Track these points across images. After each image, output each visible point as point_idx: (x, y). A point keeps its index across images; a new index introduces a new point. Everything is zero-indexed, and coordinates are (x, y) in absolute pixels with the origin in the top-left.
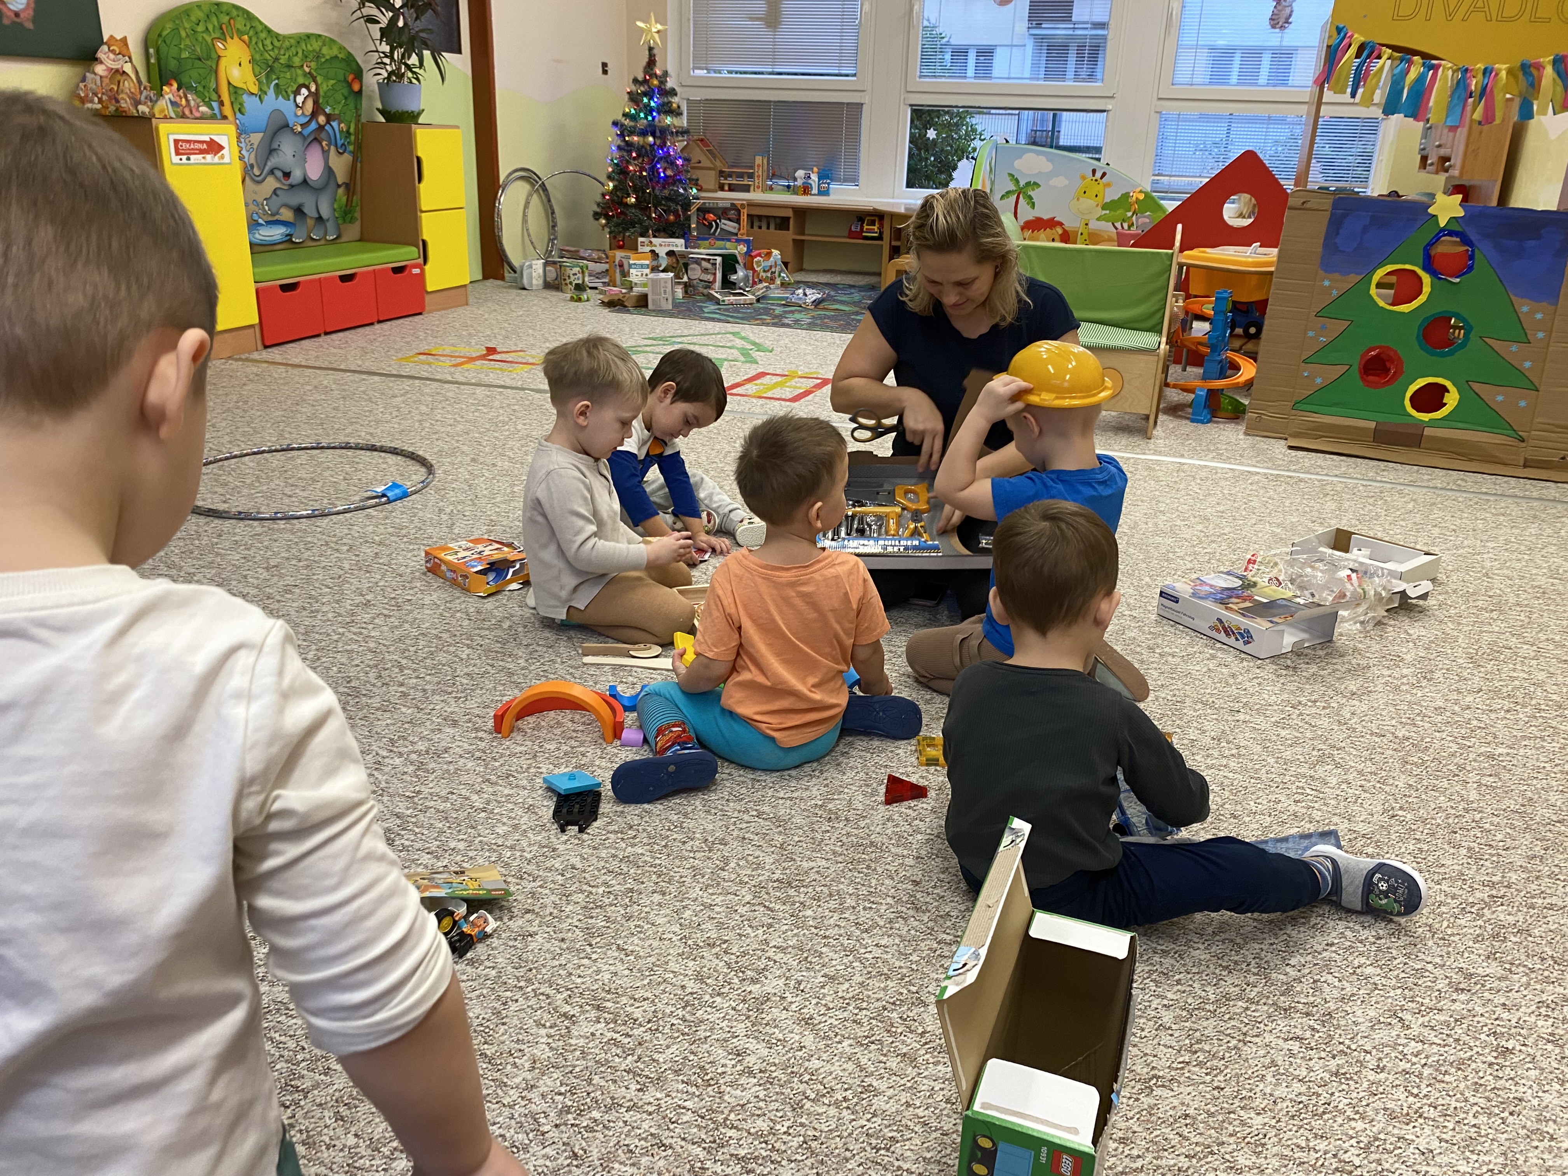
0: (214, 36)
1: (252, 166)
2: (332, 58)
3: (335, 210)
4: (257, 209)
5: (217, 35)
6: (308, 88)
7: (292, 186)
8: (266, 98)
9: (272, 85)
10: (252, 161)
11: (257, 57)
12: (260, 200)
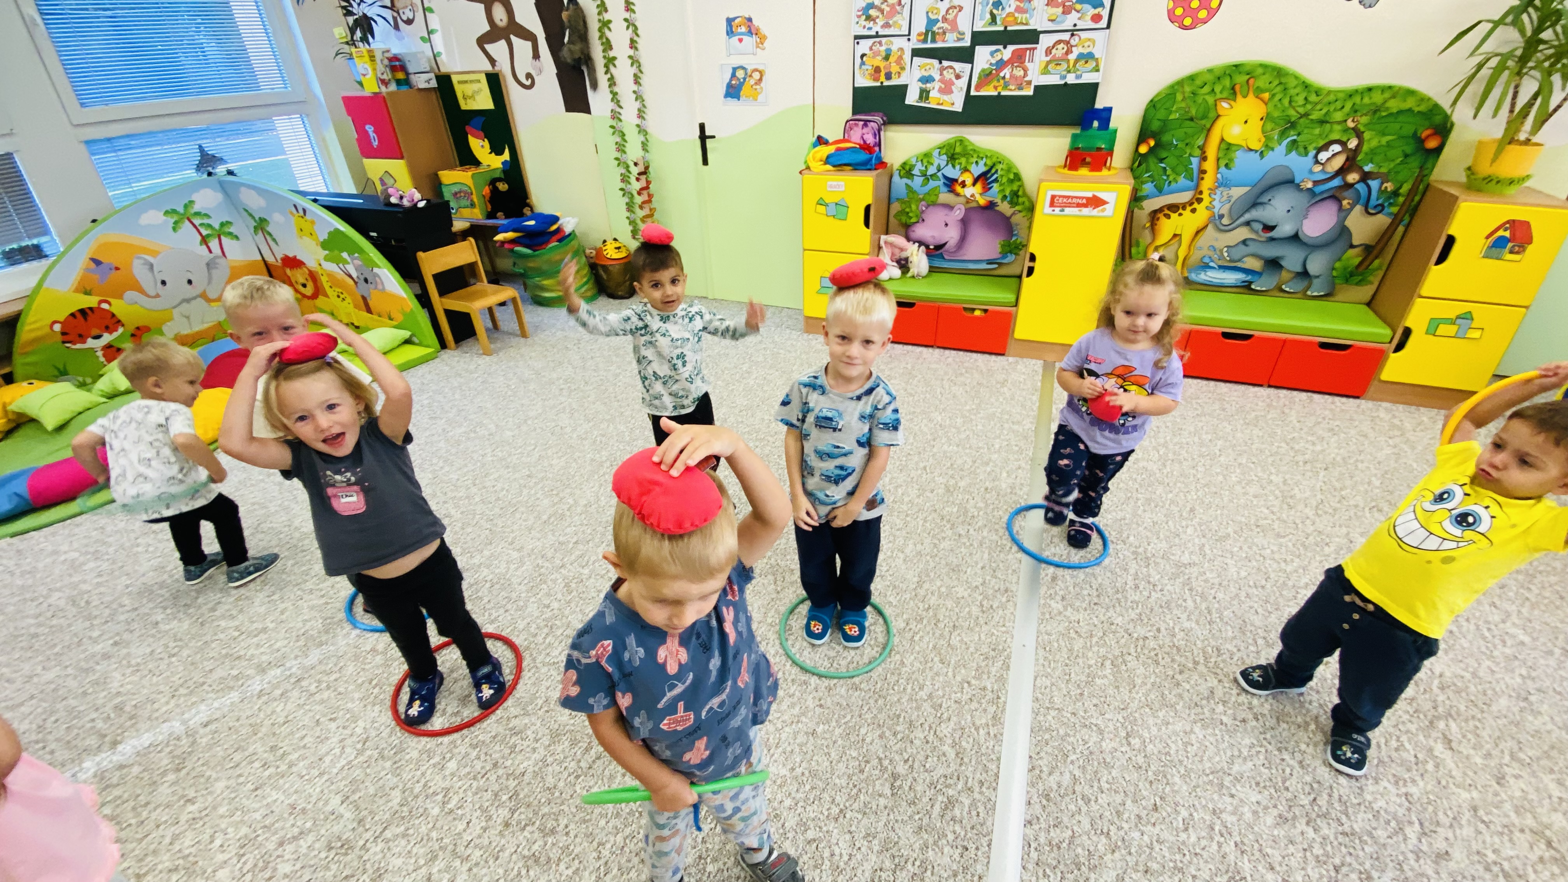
0: (1219, 96)
1: (1221, 217)
2: (1400, 112)
3: (1333, 269)
4: (1211, 253)
5: (1225, 95)
6: (1343, 144)
7: (1272, 239)
8: (1269, 155)
9: (1285, 142)
10: (1225, 211)
11: (1276, 114)
12: (1219, 245)
